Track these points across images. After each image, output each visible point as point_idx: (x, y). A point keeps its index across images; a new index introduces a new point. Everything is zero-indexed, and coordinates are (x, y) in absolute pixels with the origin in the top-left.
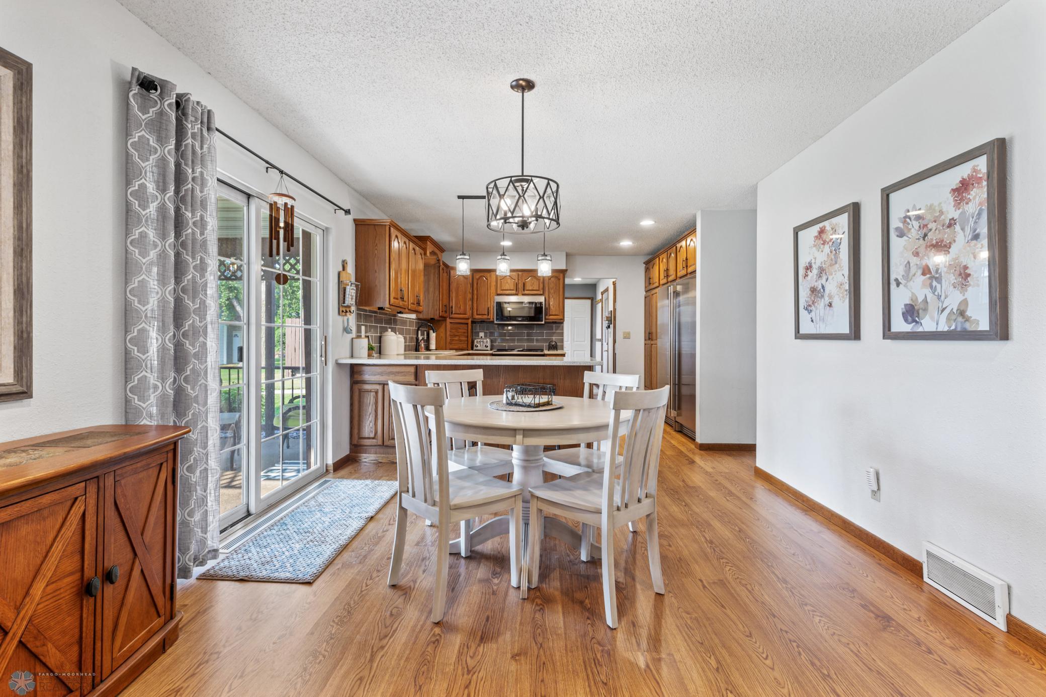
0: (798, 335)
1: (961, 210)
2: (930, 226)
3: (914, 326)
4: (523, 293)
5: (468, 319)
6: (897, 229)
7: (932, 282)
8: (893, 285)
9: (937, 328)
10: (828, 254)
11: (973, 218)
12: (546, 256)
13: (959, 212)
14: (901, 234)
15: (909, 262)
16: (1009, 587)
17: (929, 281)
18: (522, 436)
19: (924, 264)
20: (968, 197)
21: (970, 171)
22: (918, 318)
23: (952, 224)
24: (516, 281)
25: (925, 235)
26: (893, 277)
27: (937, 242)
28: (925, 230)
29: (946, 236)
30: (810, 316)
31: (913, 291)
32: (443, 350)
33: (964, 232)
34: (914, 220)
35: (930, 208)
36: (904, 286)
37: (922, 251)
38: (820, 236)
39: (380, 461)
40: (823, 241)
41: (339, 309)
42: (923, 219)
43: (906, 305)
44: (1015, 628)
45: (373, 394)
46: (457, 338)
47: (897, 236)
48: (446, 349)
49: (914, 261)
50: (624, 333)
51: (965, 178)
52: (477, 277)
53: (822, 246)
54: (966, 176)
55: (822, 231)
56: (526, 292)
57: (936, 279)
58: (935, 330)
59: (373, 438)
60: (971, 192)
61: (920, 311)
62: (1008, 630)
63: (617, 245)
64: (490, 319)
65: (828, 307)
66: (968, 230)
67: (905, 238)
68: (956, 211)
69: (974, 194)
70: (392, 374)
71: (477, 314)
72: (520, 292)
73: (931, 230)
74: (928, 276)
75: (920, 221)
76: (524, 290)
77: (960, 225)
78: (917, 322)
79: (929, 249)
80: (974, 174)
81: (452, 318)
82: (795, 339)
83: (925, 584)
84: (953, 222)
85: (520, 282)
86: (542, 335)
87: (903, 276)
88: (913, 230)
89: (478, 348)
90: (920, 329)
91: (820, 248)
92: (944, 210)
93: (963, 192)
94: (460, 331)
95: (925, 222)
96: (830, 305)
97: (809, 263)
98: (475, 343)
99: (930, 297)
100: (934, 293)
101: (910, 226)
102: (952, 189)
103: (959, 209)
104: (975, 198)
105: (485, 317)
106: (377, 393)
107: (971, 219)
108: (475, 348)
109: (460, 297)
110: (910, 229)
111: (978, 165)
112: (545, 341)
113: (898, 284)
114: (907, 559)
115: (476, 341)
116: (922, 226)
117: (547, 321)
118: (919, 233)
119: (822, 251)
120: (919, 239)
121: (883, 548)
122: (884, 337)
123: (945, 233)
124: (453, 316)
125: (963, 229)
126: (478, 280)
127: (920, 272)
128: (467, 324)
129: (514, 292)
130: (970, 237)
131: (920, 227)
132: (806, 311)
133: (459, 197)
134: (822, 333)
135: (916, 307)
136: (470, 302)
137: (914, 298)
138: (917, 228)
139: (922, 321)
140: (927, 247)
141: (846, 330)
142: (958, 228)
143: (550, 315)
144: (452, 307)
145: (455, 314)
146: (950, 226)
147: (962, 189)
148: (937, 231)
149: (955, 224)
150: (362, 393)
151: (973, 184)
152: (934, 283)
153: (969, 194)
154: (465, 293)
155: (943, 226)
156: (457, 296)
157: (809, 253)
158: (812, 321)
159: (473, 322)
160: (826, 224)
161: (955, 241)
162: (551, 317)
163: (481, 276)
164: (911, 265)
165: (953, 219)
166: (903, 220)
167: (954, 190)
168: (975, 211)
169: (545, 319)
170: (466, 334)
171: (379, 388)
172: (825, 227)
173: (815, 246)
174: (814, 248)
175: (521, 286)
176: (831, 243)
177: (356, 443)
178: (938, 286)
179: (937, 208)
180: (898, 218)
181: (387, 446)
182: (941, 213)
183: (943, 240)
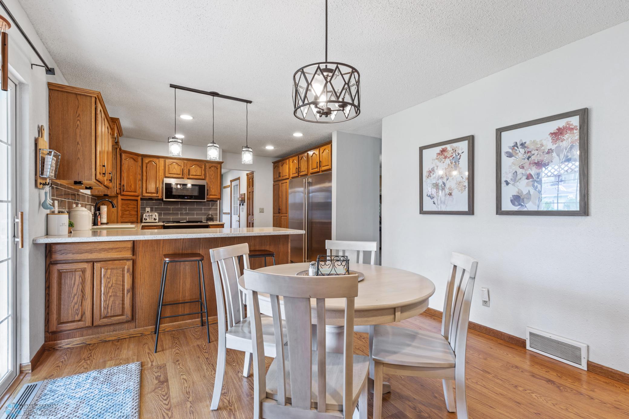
0: (422, 212)
1: (557, 145)
2: (533, 152)
3: (520, 207)
4: (188, 177)
5: (138, 196)
6: (507, 153)
7: (534, 183)
8: (503, 185)
9: (538, 209)
10: (449, 165)
11: (566, 149)
12: (249, 148)
13: (555, 146)
14: (510, 155)
15: (516, 172)
16: (588, 346)
17: (532, 183)
18: (400, 313)
19: (528, 173)
20: (563, 138)
21: (565, 124)
22: (523, 203)
23: (550, 152)
24: (182, 167)
25: (529, 157)
26: (503, 179)
27: (538, 162)
28: (529, 154)
29: (545, 158)
30: (433, 200)
31: (519, 188)
32: (114, 223)
33: (559, 157)
34: (521, 148)
35: (534, 142)
36: (512, 185)
37: (526, 166)
38: (442, 153)
39: (87, 343)
40: (444, 156)
41: (36, 181)
42: (528, 148)
43: (513, 196)
44: (593, 368)
45: (78, 274)
46: (127, 213)
47: (507, 156)
48: (117, 223)
49: (520, 171)
50: (260, 209)
51: (560, 127)
52: (147, 161)
53: (443, 160)
54: (562, 126)
55: (443, 151)
56: (191, 177)
57: (537, 182)
58: (537, 210)
59: (79, 321)
60: (565, 136)
61: (525, 199)
62: (588, 369)
63: (264, 148)
64: (159, 197)
65: (448, 196)
66: (562, 156)
67: (513, 158)
68: (553, 145)
69: (567, 137)
70: (104, 251)
71: (147, 193)
72: (185, 176)
73: (533, 154)
74: (531, 180)
75: (525, 149)
76: (189, 175)
77: (556, 153)
78: (522, 205)
79: (532, 165)
80: (568, 126)
81: (123, 195)
82: (420, 214)
83: (527, 350)
84: (551, 151)
85: (185, 168)
86: (201, 210)
87: (511, 179)
88: (519, 154)
89: (148, 220)
90: (525, 209)
91: (442, 160)
92: (544, 144)
93: (559, 135)
94: (130, 206)
95: (529, 150)
96: (450, 194)
97: (432, 169)
98: (144, 217)
99: (532, 191)
100: (535, 190)
101: (518, 152)
102: (551, 133)
103: (555, 144)
104: (567, 139)
105: (155, 195)
106: (83, 271)
107: (565, 150)
108: (144, 221)
109: (131, 177)
110: (518, 153)
111: (571, 121)
112: (205, 214)
113: (507, 183)
114: (512, 338)
115: (144, 215)
116: (527, 152)
117: (208, 199)
118: (525, 155)
119: (444, 162)
120: (524, 159)
121: (493, 333)
122: (497, 213)
123: (545, 157)
124: (125, 193)
125: (558, 155)
126: (147, 164)
127: (525, 177)
128: (137, 200)
129: (181, 176)
130: (564, 160)
131: (525, 152)
132: (429, 198)
133: (172, 86)
134: (443, 210)
135: (521, 197)
136: (140, 182)
137: (520, 191)
138: (523, 153)
139: (526, 205)
140: (530, 164)
141: (466, 209)
142: (554, 154)
143: (210, 195)
144: (123, 186)
145: (126, 191)
146: (548, 153)
147: (558, 134)
148: (538, 155)
149: (553, 152)
150: (63, 275)
151: (567, 131)
152: (536, 184)
153: (564, 136)
154: (136, 174)
155: (543, 153)
156: (128, 176)
157: (432, 163)
158: (434, 203)
159: (142, 199)
160: (448, 147)
161: (552, 161)
162: (211, 196)
163: (151, 161)
164: (518, 173)
165: (551, 149)
166: (512, 148)
167: (552, 134)
168: (568, 146)
169: (207, 198)
170: (136, 209)
171: (88, 266)
172: (446, 148)
173: (437, 159)
174: (437, 160)
175: (186, 171)
176: (451, 158)
177: (55, 330)
178: (539, 186)
179: (538, 143)
180: (508, 147)
181: (99, 326)
182: (542, 145)
183: (543, 161)
